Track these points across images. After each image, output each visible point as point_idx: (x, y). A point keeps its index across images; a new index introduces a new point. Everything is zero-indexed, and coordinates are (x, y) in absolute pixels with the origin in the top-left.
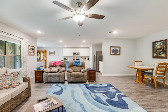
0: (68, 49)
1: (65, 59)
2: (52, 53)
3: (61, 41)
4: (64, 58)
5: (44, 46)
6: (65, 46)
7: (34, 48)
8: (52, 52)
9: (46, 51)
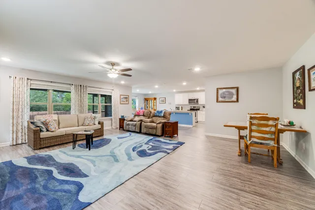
0: (181, 95)
1: (178, 108)
2: (163, 101)
3: (157, 87)
4: (176, 107)
5: (150, 92)
6: (174, 91)
7: (127, 97)
8: (163, 99)
9: (155, 99)
